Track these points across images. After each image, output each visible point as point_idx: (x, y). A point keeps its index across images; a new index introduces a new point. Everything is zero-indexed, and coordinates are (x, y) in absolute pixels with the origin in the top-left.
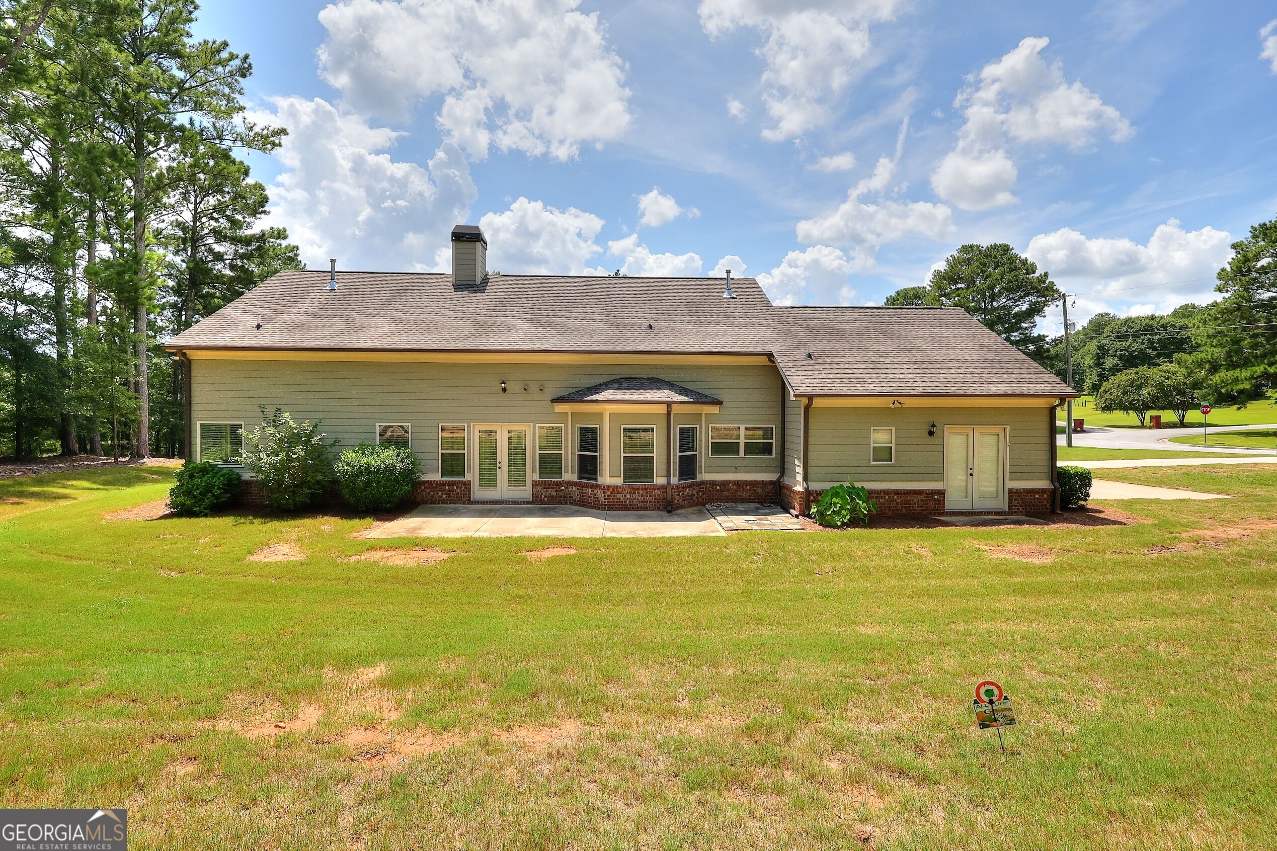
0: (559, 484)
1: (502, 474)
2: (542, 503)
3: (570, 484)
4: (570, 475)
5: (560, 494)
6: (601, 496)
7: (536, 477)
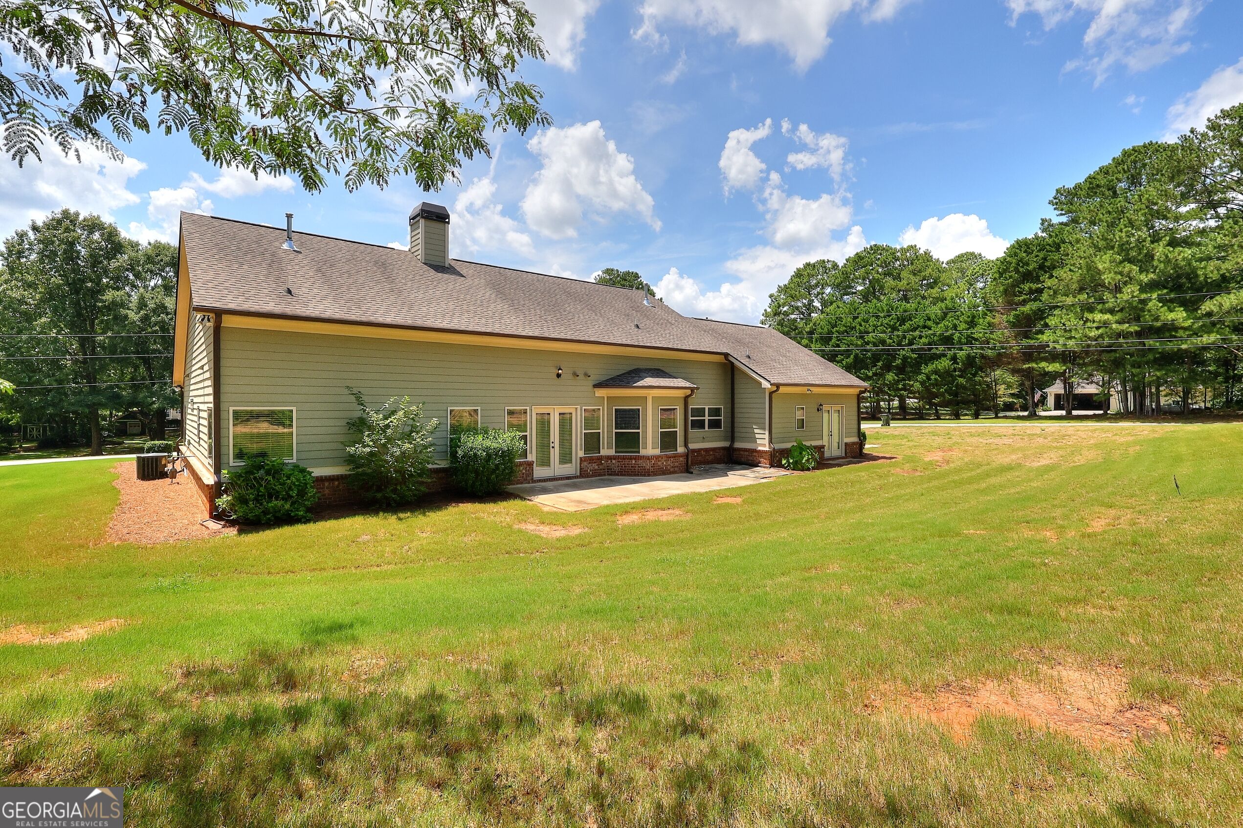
0: (600, 458)
1: (555, 454)
2: (588, 477)
3: (609, 458)
4: (607, 450)
5: (601, 467)
6: (648, 465)
7: (581, 454)
